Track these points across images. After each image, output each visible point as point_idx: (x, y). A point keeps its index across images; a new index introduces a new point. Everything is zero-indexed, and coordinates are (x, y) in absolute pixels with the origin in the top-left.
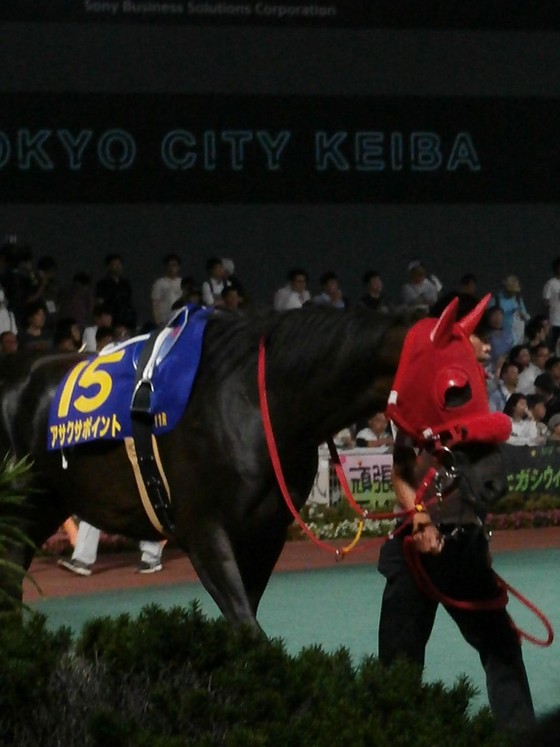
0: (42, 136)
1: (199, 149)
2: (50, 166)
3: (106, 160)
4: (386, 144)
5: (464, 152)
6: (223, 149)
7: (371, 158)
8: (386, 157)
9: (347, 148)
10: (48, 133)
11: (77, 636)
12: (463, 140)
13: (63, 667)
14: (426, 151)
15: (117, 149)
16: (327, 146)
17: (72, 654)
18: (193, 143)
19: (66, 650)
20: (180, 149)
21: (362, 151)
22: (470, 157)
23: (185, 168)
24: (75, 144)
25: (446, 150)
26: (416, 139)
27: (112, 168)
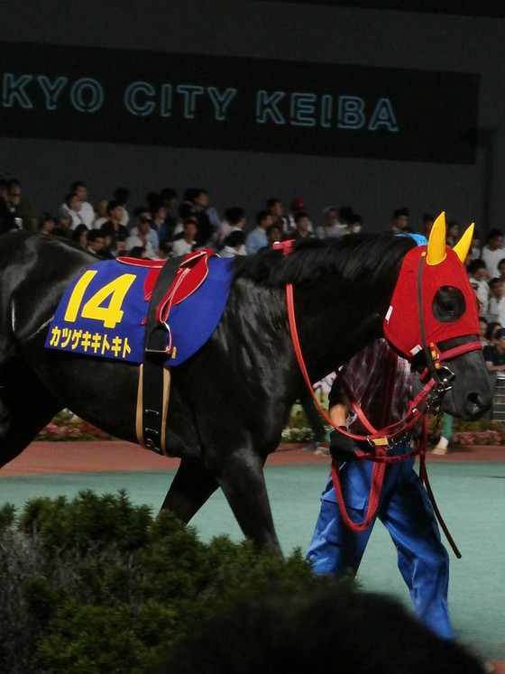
0: (24, 80)
1: (157, 99)
2: (30, 106)
3: (77, 104)
4: (317, 105)
5: (385, 114)
6: (178, 99)
7: (304, 115)
8: (317, 115)
9: (284, 106)
10: (30, 77)
11: (20, 512)
12: (384, 104)
13: (6, 539)
14: (352, 112)
15: (87, 95)
16: (267, 104)
17: (14, 528)
18: (152, 93)
19: (10, 524)
20: (141, 99)
21: (297, 108)
22: (389, 120)
23: (144, 114)
24: (52, 88)
25: (369, 112)
26: (345, 101)
27: (82, 110)
